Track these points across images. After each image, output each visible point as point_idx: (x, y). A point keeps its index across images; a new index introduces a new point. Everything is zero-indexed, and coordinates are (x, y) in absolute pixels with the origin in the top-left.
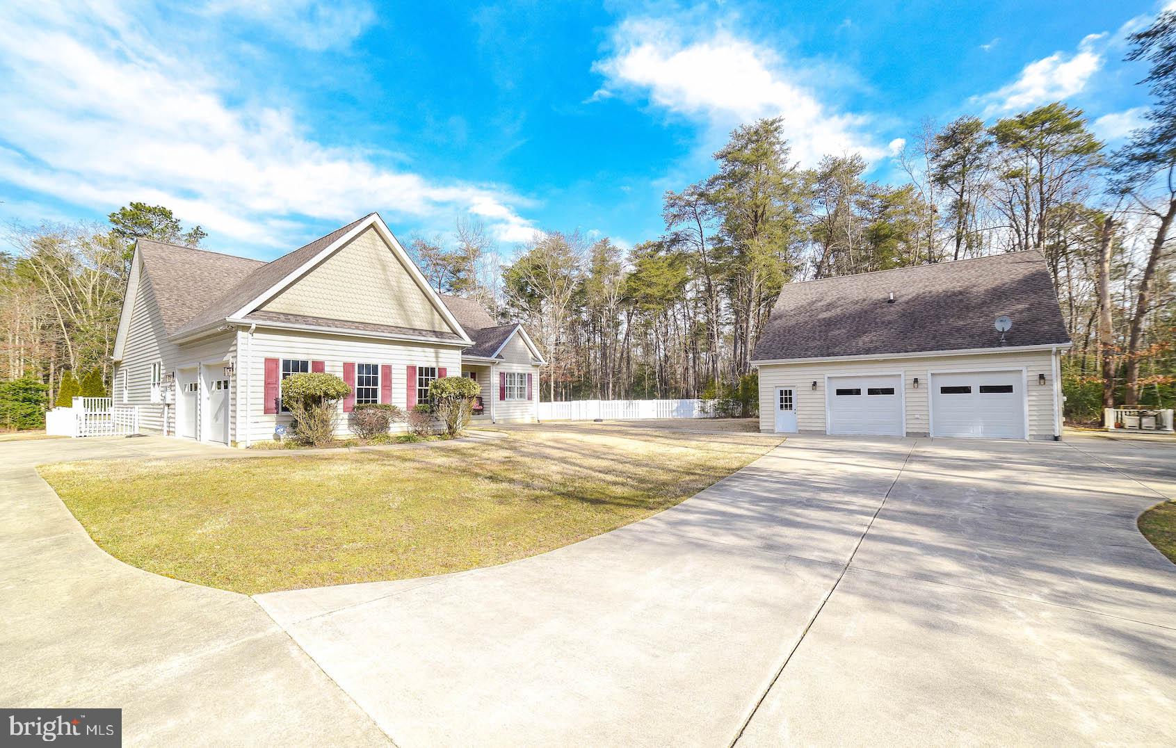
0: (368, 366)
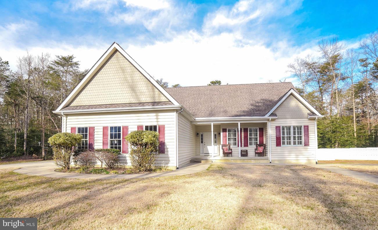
0: (116, 128)
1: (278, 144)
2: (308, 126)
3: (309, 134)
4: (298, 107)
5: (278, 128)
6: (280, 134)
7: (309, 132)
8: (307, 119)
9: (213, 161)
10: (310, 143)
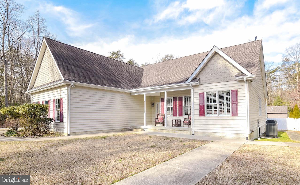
1: (202, 113)
2: (236, 91)
3: (239, 101)
4: (225, 67)
5: (201, 95)
6: (204, 102)
7: (239, 98)
8: (236, 82)
9: (145, 129)
10: (239, 112)
